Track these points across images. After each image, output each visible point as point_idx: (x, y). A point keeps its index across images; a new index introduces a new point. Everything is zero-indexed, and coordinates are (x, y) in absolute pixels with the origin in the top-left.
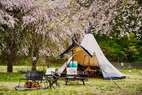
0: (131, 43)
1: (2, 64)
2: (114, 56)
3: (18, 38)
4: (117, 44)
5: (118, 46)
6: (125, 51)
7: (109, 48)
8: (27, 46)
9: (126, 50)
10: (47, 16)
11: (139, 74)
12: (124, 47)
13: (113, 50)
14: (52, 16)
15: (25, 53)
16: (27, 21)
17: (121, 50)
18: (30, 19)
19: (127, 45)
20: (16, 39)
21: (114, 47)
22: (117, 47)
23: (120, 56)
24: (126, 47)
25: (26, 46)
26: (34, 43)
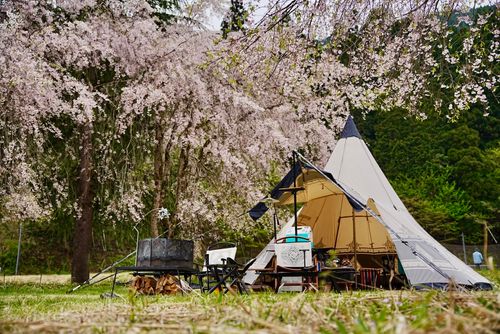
1: (52, 269)
2: (447, 232)
3: (106, 164)
4: (453, 188)
5: (460, 193)
6: (485, 211)
7: (425, 202)
8: (136, 188)
9: (491, 208)
10: (202, 85)
12: (481, 198)
13: (441, 210)
14: (218, 84)
15: (133, 211)
16: (135, 101)
17: (471, 210)
18: (146, 96)
19: (492, 189)
20: (102, 169)
21: (444, 200)
22: (453, 200)
23: (470, 230)
24: (487, 199)
25: (132, 189)
26: (160, 182)
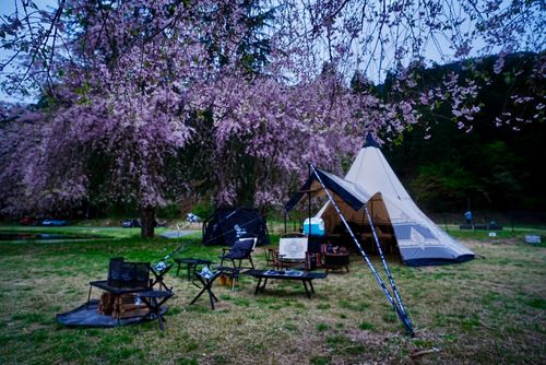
0: (497, 166)
6: (484, 184)
9: (487, 182)
11: (520, 243)
12: (481, 176)
19: (489, 170)
24: (485, 176)
